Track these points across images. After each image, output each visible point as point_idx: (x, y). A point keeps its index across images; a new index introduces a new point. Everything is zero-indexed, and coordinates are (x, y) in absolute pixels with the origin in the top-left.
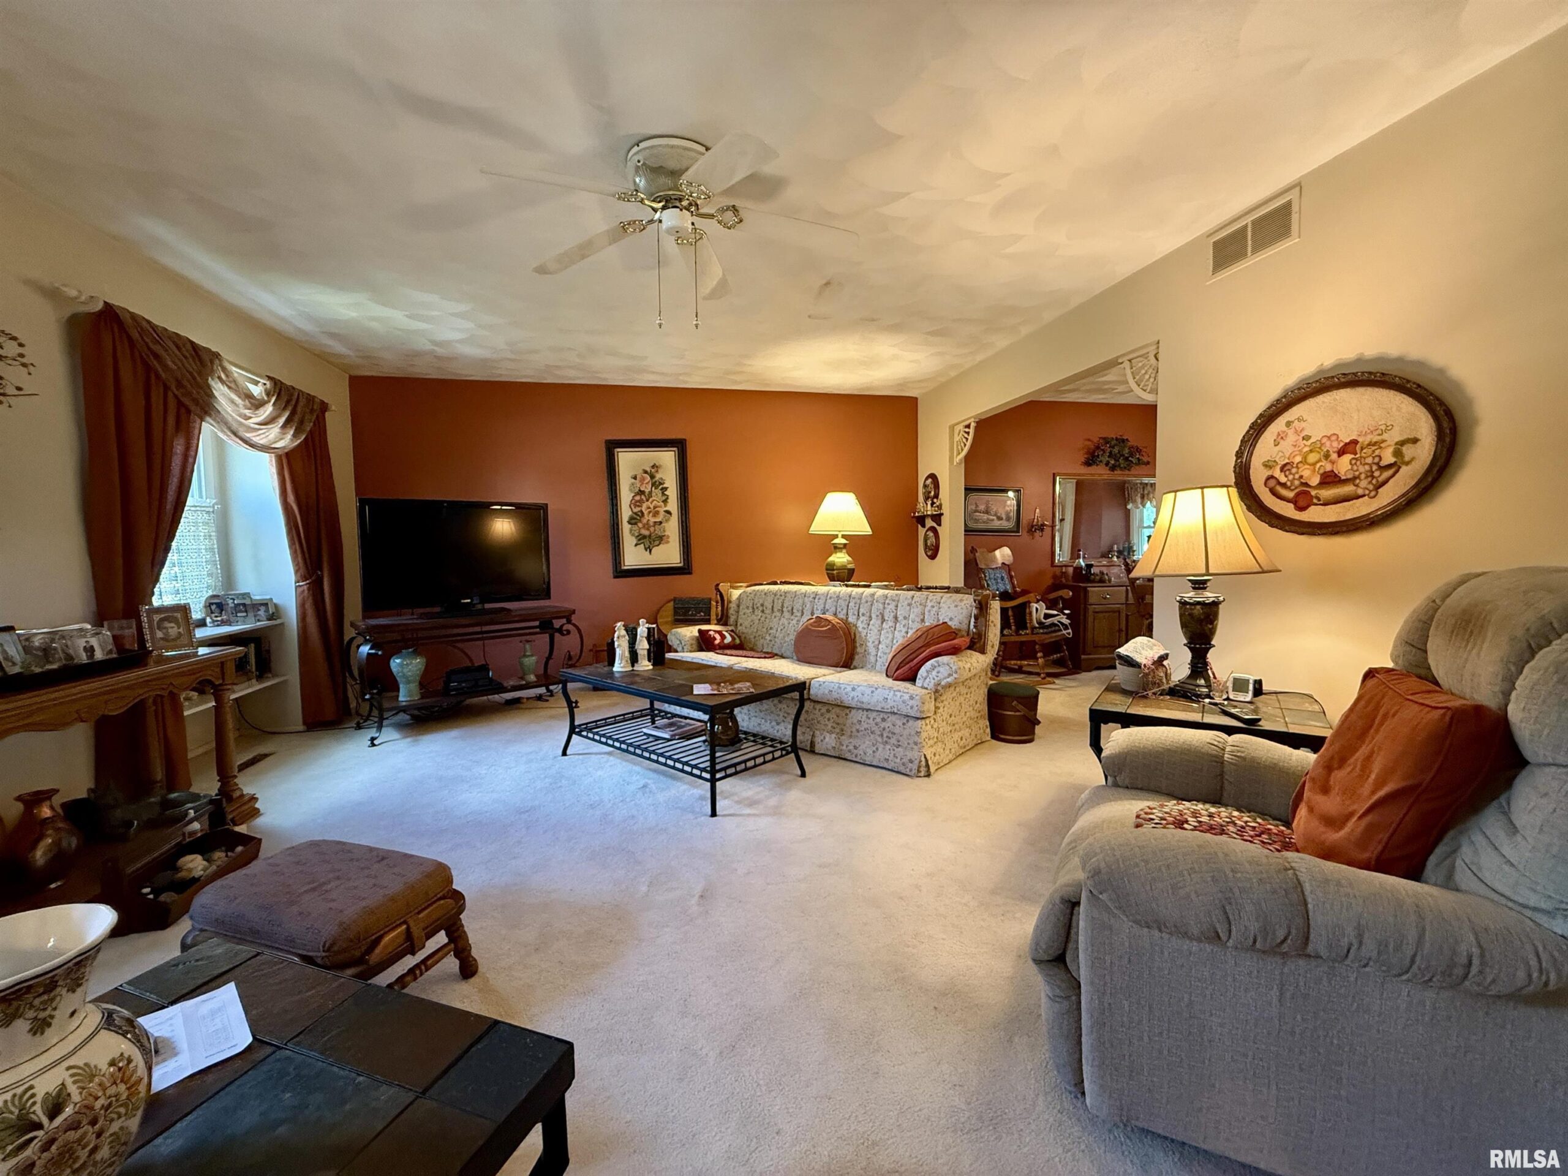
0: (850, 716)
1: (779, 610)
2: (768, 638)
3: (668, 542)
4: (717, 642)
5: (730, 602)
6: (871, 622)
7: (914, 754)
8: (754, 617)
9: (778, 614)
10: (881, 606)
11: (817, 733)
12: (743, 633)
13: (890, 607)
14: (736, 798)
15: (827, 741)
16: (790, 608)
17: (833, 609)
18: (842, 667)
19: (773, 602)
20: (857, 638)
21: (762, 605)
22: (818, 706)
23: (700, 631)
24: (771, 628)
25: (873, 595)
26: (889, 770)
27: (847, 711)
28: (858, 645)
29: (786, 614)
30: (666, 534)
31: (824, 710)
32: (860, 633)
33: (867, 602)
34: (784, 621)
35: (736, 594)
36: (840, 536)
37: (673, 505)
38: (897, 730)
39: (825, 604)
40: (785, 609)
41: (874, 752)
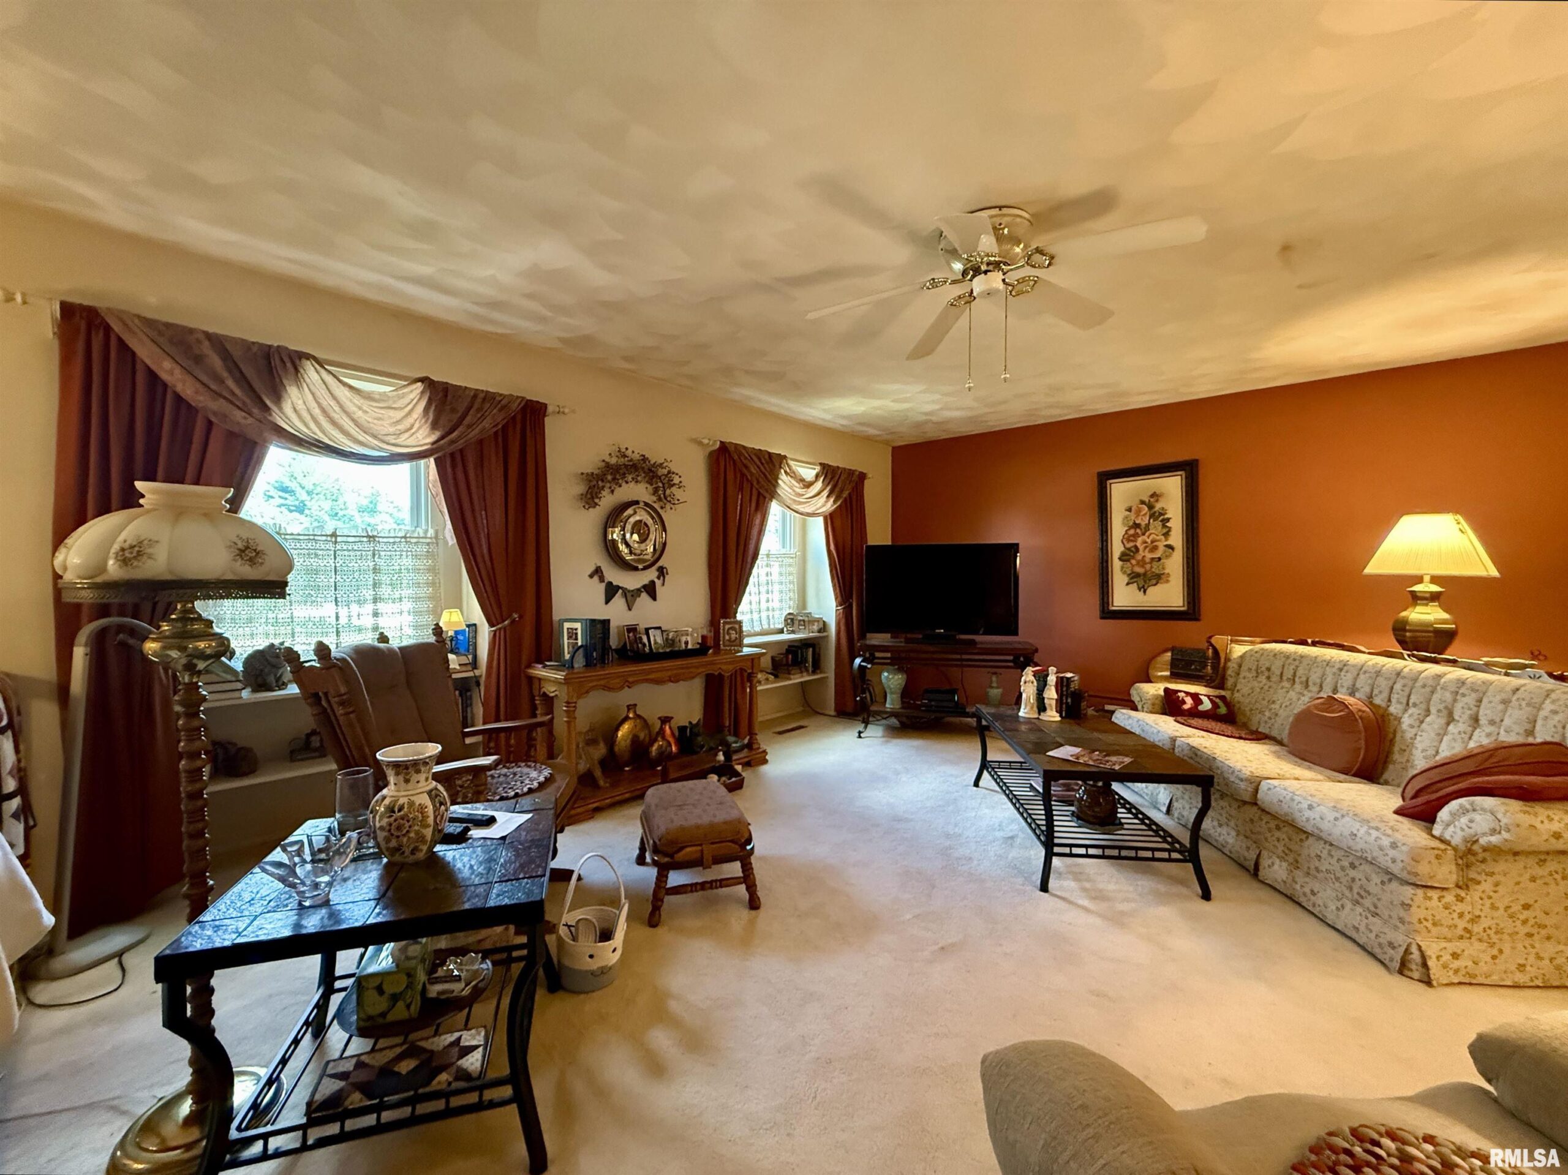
0: (1307, 843)
1: (1288, 680)
2: (1267, 714)
3: (1168, 581)
4: (1186, 707)
5: (1228, 660)
6: (1428, 719)
7: (1400, 939)
8: (1256, 684)
9: (1286, 684)
10: (1448, 696)
11: (1265, 853)
12: (1239, 702)
13: (1465, 700)
14: (1088, 885)
15: (1276, 869)
16: (1304, 679)
17: (1367, 689)
18: (1354, 775)
19: (1283, 666)
20: (1398, 738)
21: (1269, 669)
22: (1266, 818)
23: (1166, 690)
24: (1274, 702)
25: (1439, 677)
26: (1359, 945)
27: (1304, 836)
28: (1396, 749)
29: (1298, 687)
30: (1166, 571)
31: (1272, 825)
32: (1403, 732)
33: (1424, 686)
34: (1292, 694)
35: (1239, 650)
36: (1427, 578)
37: (1177, 538)
38: (1373, 888)
39: (1355, 679)
40: (1297, 679)
41: (1338, 909)
